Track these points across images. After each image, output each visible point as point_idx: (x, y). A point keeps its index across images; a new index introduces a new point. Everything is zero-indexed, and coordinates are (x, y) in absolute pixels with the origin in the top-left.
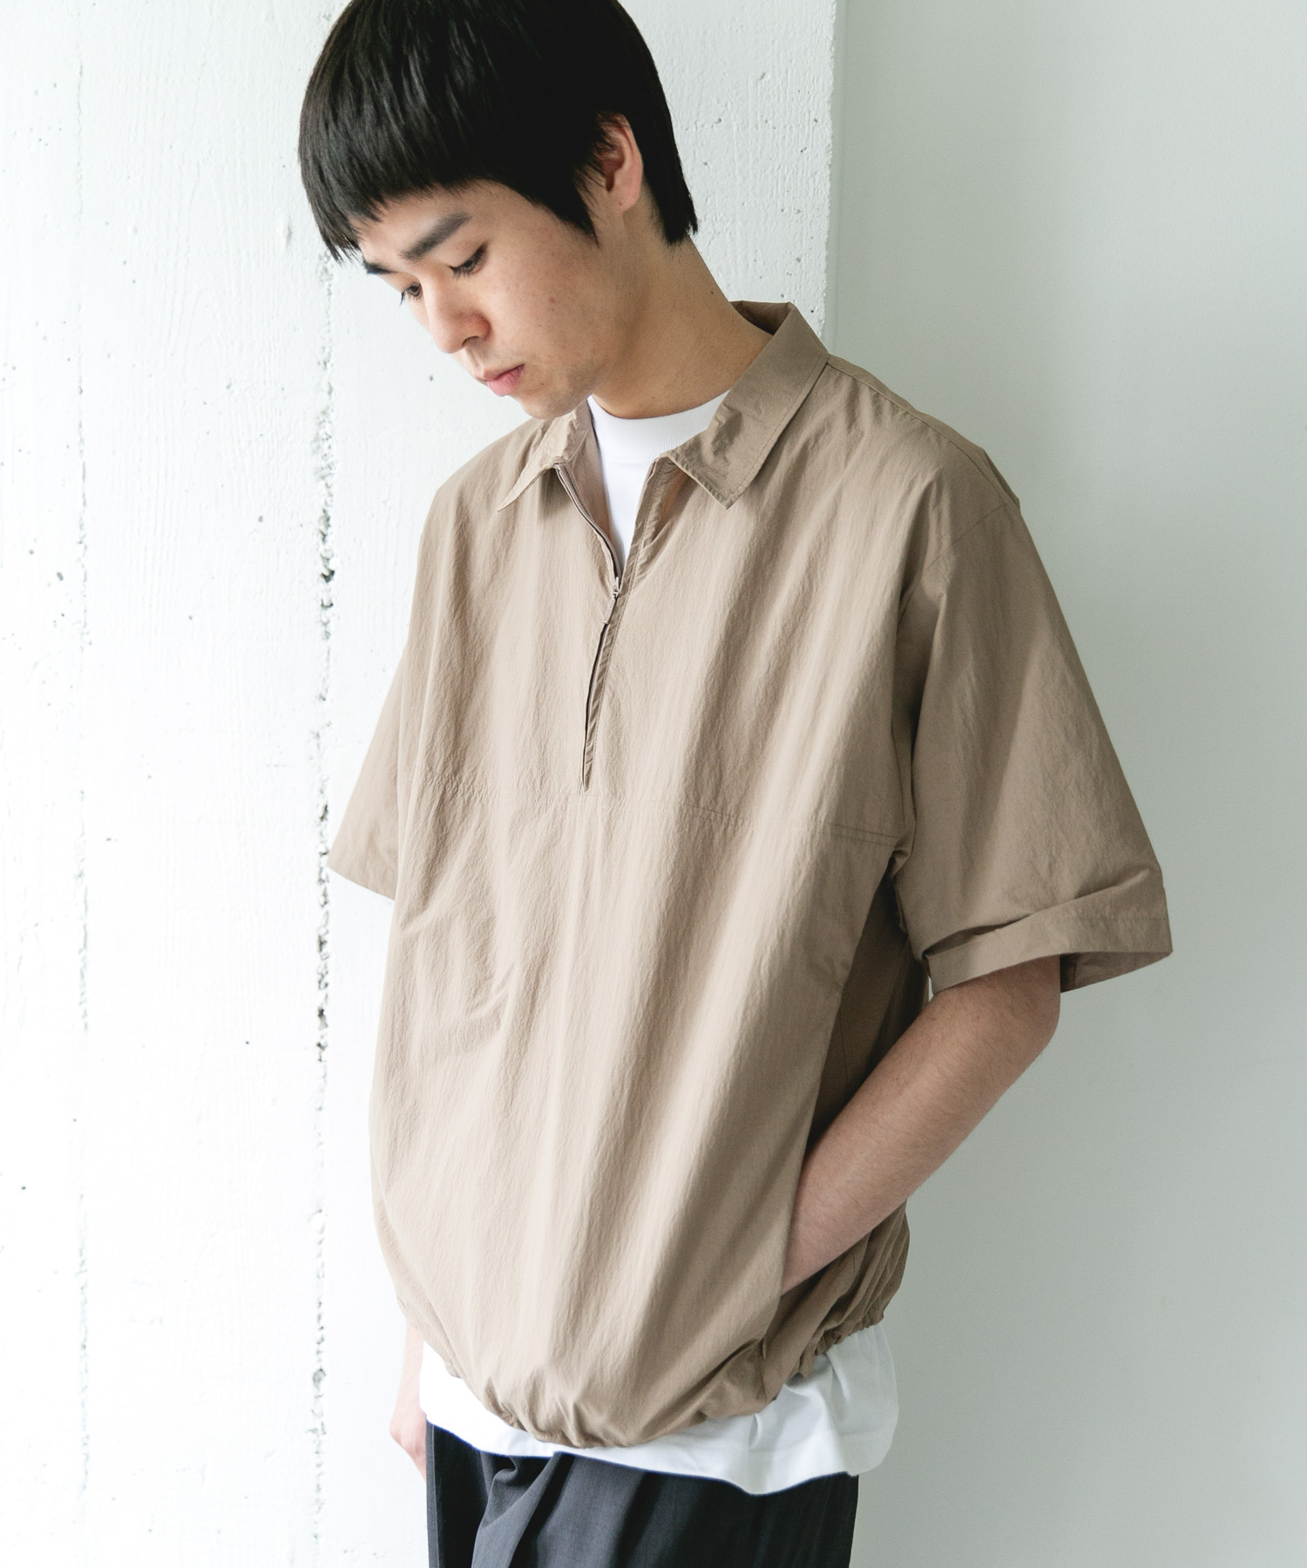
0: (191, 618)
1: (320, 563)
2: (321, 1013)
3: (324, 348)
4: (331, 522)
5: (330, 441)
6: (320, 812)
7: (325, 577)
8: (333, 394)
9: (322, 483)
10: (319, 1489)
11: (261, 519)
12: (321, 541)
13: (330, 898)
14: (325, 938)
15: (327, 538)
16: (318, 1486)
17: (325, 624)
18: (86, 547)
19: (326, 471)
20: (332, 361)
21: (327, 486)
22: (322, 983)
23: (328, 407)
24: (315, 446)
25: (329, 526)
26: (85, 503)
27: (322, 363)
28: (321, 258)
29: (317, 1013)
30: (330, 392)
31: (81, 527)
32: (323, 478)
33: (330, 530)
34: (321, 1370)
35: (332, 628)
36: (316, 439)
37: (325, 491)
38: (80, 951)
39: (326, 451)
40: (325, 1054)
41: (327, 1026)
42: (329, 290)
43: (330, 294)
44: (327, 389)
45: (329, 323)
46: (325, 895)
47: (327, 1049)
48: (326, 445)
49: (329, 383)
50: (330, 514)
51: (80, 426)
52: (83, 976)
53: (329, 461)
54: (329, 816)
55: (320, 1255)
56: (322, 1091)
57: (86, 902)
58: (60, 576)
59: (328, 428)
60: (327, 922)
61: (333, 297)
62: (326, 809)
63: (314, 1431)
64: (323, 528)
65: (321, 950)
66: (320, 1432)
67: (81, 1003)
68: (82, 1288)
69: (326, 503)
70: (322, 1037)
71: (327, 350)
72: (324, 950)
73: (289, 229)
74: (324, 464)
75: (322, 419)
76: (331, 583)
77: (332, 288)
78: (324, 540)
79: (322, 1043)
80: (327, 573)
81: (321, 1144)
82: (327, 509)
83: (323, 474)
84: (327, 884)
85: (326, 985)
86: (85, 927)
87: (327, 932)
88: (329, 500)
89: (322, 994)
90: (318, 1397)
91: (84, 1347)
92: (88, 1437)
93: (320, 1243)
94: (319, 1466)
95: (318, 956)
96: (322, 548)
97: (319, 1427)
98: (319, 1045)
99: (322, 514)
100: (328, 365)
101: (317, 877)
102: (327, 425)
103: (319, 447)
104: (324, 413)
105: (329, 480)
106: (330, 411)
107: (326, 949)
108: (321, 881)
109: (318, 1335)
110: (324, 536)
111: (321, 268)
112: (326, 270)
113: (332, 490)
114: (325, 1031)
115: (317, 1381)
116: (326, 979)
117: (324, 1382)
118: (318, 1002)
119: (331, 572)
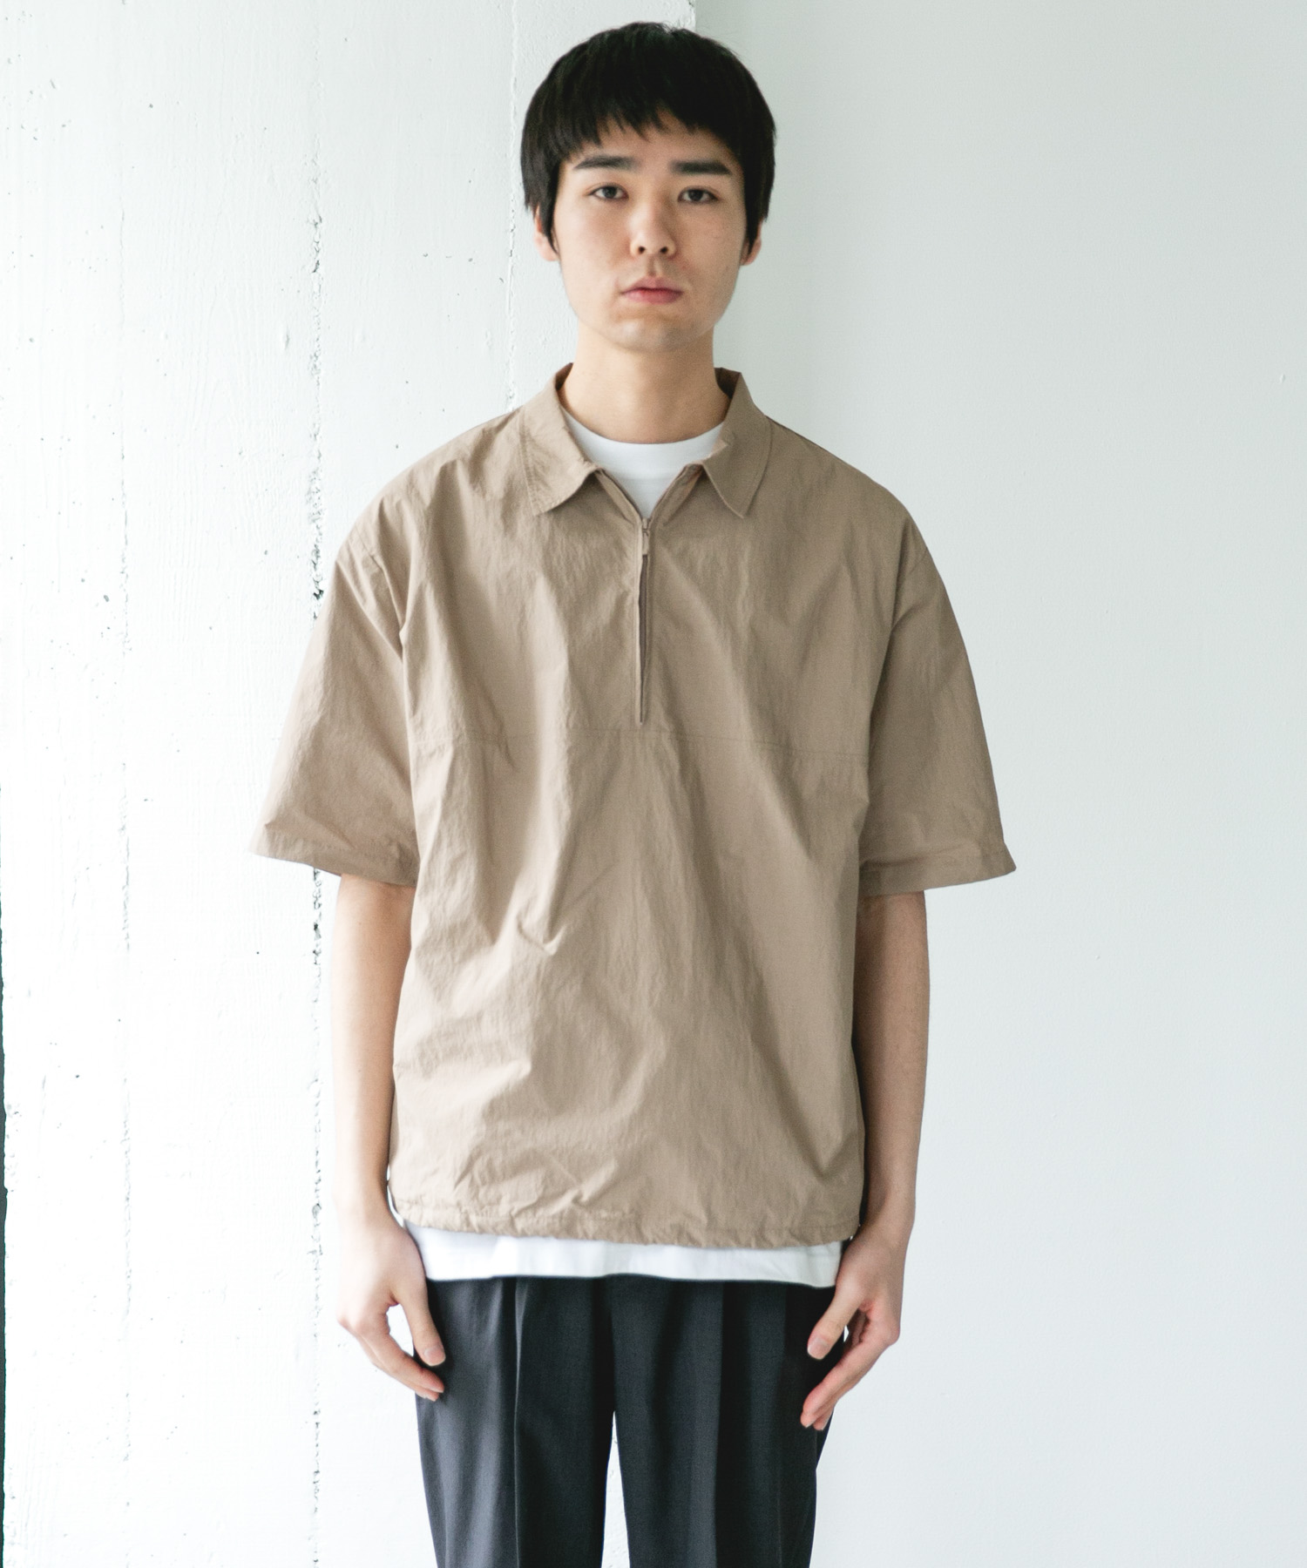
0: (211, 628)
1: (313, 584)
2: (316, 927)
3: (314, 425)
4: (321, 554)
5: (319, 493)
7: (315, 594)
8: (321, 458)
9: (314, 525)
10: (317, 1297)
11: (266, 553)
12: (313, 569)
15: (317, 566)
16: (317, 1296)
18: (127, 576)
19: (316, 516)
20: (320, 434)
21: (318, 527)
22: (317, 904)
23: (318, 469)
24: (308, 497)
25: (318, 557)
26: (126, 543)
27: (313, 436)
28: (311, 358)
29: (313, 927)
30: (319, 458)
31: (123, 560)
32: (314, 521)
33: (319, 560)
34: (318, 1205)
36: (309, 493)
37: (316, 531)
38: (124, 888)
39: (316, 501)
40: (319, 959)
41: (320, 937)
42: (318, 381)
43: (319, 384)
44: (317, 455)
45: (318, 406)
47: (321, 955)
48: (316, 497)
49: (319, 451)
50: (319, 548)
51: (123, 483)
52: (125, 907)
53: (319, 509)
55: (316, 1115)
56: (317, 987)
57: (128, 849)
58: (106, 598)
59: (317, 484)
61: (321, 386)
63: (313, 1252)
64: (314, 558)
65: (315, 879)
66: (318, 1253)
67: (124, 929)
68: (126, 1153)
69: (317, 540)
70: (317, 946)
71: (317, 426)
72: (318, 879)
73: (287, 336)
74: (315, 511)
75: (313, 477)
77: (320, 380)
78: (315, 567)
79: (317, 951)
80: (318, 593)
81: (316, 1028)
82: (318, 544)
83: (314, 518)
85: (319, 905)
86: (127, 868)
88: (319, 539)
89: (317, 912)
90: (317, 1225)
91: (128, 1199)
92: (130, 1271)
93: (317, 1105)
94: (317, 1279)
95: (313, 883)
96: (314, 574)
97: (318, 1249)
98: (314, 952)
99: (313, 548)
100: (318, 437)
102: (317, 481)
103: (311, 498)
104: (315, 472)
105: (318, 522)
106: (319, 471)
109: (316, 1177)
110: (315, 564)
111: (312, 365)
112: (315, 366)
113: (322, 530)
114: (319, 941)
115: (315, 1213)
116: (320, 901)
117: (321, 1214)
118: (314, 918)
119: (321, 592)
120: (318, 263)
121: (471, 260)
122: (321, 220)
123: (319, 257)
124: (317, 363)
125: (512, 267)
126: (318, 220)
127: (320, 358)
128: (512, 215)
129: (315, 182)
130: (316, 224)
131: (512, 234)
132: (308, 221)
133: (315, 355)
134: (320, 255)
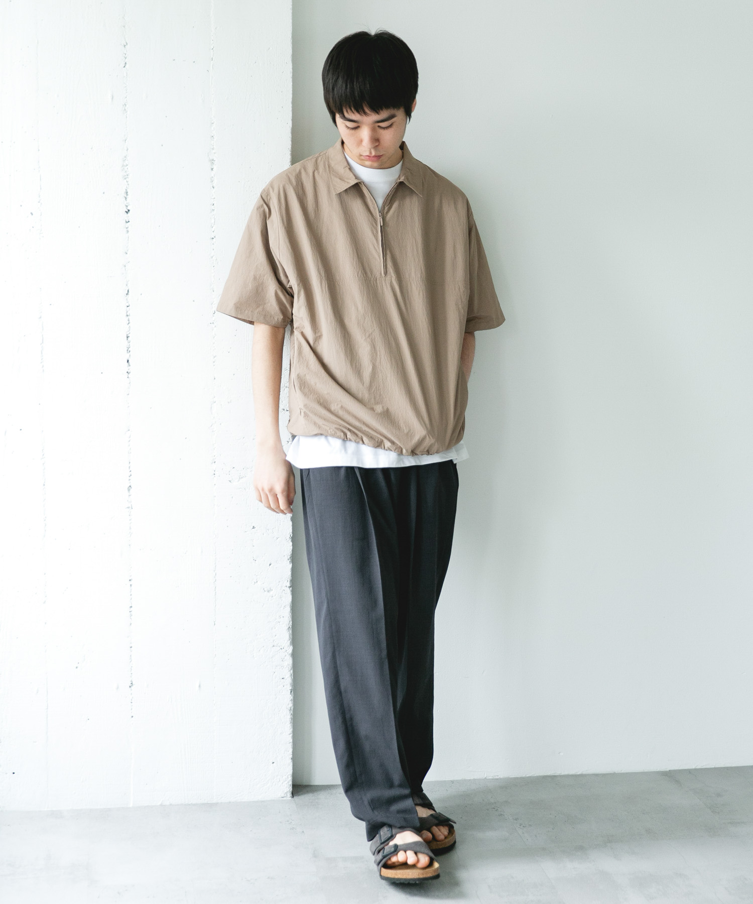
1: (125, 207)
2: (128, 361)
3: (125, 135)
4: (128, 194)
5: (127, 166)
6: (127, 292)
7: (126, 212)
9: (125, 181)
11: (104, 193)
13: (130, 321)
14: (129, 335)
17: (127, 228)
18: (41, 204)
20: (128, 139)
21: (127, 182)
22: (128, 351)
24: (122, 168)
25: (127, 195)
26: (41, 189)
27: (124, 140)
28: (123, 106)
30: (127, 150)
31: (39, 196)
32: (125, 179)
34: (130, 485)
35: (129, 229)
36: (123, 166)
38: (41, 344)
39: (126, 170)
40: (130, 375)
43: (127, 117)
45: (127, 127)
46: (129, 320)
47: (130, 374)
48: (126, 168)
49: (127, 147)
50: (128, 191)
51: (39, 162)
52: (42, 353)
54: (129, 293)
55: (129, 446)
56: (129, 388)
57: (43, 327)
58: (32, 214)
60: (129, 330)
62: (128, 291)
63: (128, 508)
64: (126, 196)
65: (127, 339)
66: (131, 508)
67: (41, 363)
68: (43, 464)
70: (129, 369)
73: (113, 96)
74: (126, 174)
75: (124, 159)
76: (129, 214)
78: (126, 199)
79: (129, 372)
81: (128, 407)
82: (127, 189)
83: (125, 177)
84: (129, 317)
85: (129, 351)
86: (42, 335)
87: (130, 333)
88: (128, 186)
89: (128, 354)
90: (130, 495)
91: (44, 485)
92: (46, 517)
93: (129, 441)
94: (130, 520)
95: (126, 341)
96: (126, 202)
97: (130, 505)
98: (127, 372)
99: (125, 191)
100: (126, 141)
101: (126, 315)
102: (126, 161)
103: (124, 169)
104: (125, 157)
105: (127, 179)
106: (127, 156)
107: (129, 339)
108: (127, 315)
109: (130, 474)
111: (123, 109)
112: (125, 109)
114: (129, 367)
115: (129, 490)
116: (129, 349)
117: (131, 490)
118: (127, 356)
119: (129, 210)
120: (126, 63)
121: (194, 62)
122: (127, 44)
123: (126, 60)
124: (126, 108)
125: (213, 65)
126: (125, 44)
127: (127, 106)
128: (212, 42)
129: (124, 27)
130: (125, 46)
131: (212, 51)
132: (121, 45)
133: (125, 105)
134: (127, 59)
